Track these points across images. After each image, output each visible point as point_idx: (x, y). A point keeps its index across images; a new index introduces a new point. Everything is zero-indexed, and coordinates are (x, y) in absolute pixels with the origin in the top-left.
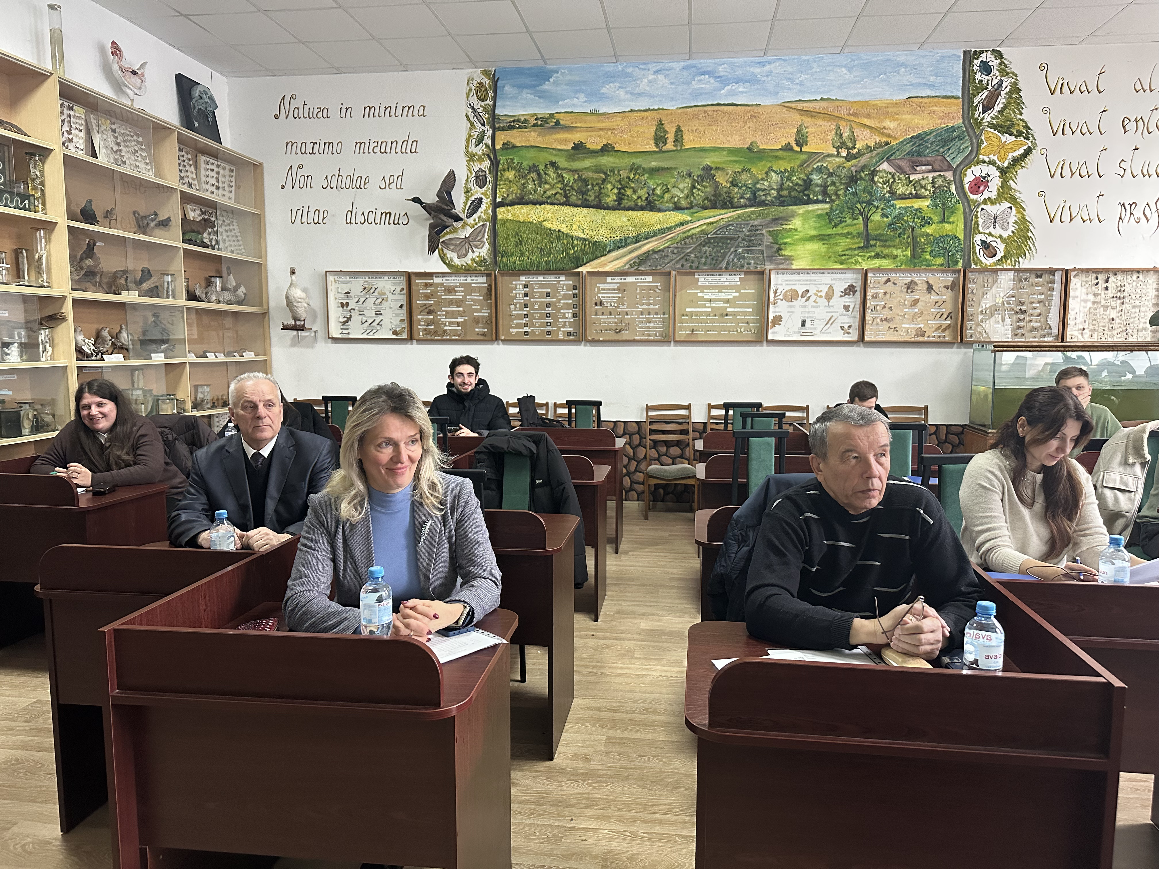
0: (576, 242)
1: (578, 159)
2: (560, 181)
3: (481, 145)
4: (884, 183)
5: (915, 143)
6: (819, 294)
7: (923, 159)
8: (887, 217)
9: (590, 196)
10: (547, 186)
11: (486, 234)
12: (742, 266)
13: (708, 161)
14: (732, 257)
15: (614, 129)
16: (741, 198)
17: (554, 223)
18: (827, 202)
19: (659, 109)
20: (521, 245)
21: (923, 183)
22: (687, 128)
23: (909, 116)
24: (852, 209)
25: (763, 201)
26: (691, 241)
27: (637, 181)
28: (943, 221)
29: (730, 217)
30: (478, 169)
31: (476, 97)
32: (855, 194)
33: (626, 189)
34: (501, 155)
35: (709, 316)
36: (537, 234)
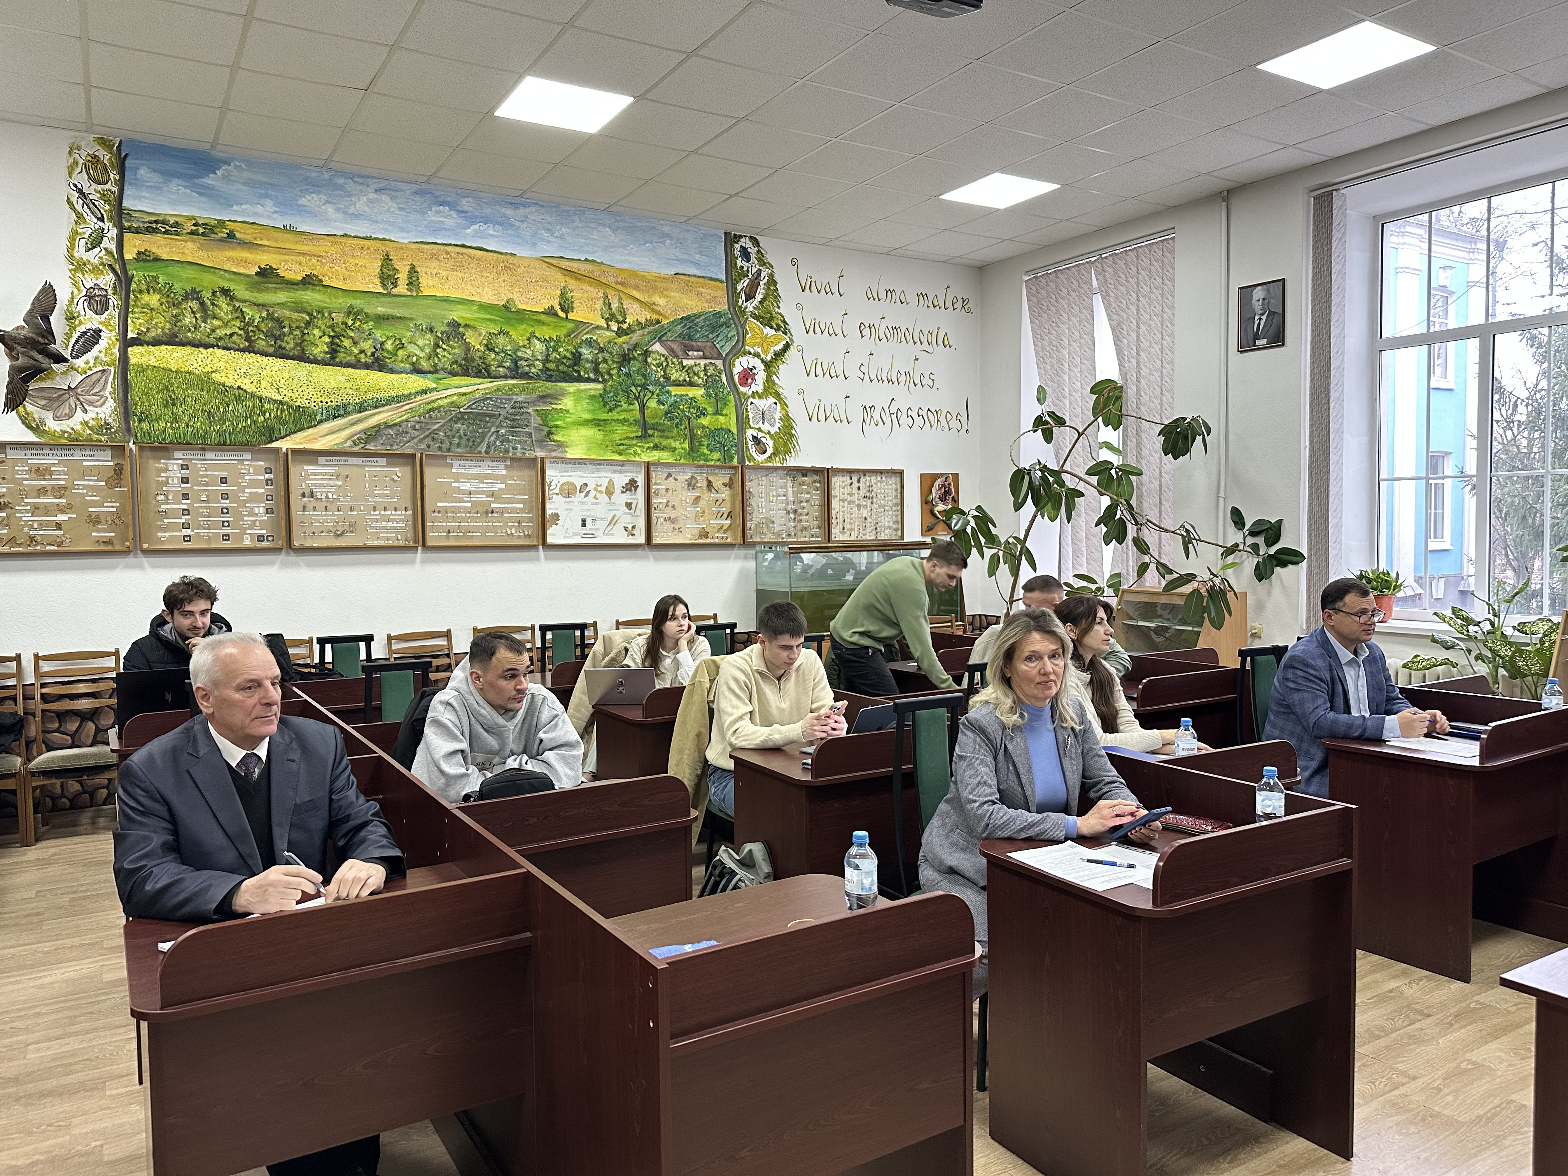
0: (266, 406)
1: (267, 290)
2: (237, 318)
3: (98, 249)
4: (658, 366)
5: (685, 325)
6: (599, 489)
7: (694, 344)
8: (664, 405)
9: (288, 343)
10: (216, 323)
11: (109, 385)
12: (507, 451)
13: (457, 314)
14: (493, 438)
15: (320, 256)
16: (499, 366)
17: (230, 376)
18: (600, 382)
19: (384, 239)
20: (174, 404)
21: (696, 369)
22: (424, 270)
23: (677, 295)
24: (627, 392)
25: (527, 373)
26: (439, 415)
27: (358, 329)
28: (717, 413)
29: (487, 388)
30: (92, 285)
31: (86, 177)
32: (628, 375)
33: (343, 339)
34: (135, 269)
35: (469, 512)
36: (202, 390)
